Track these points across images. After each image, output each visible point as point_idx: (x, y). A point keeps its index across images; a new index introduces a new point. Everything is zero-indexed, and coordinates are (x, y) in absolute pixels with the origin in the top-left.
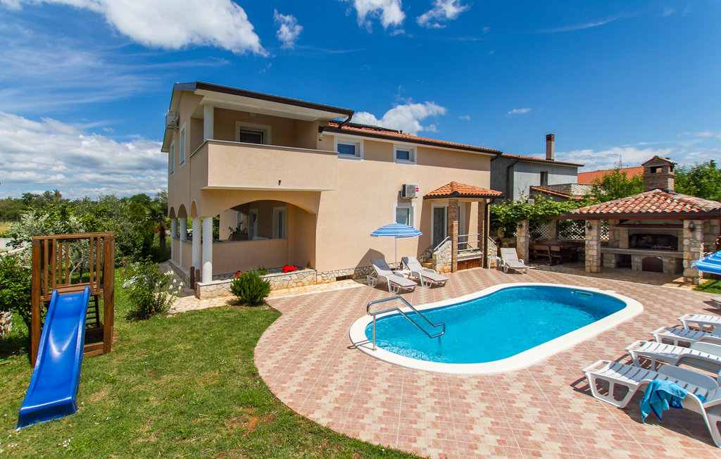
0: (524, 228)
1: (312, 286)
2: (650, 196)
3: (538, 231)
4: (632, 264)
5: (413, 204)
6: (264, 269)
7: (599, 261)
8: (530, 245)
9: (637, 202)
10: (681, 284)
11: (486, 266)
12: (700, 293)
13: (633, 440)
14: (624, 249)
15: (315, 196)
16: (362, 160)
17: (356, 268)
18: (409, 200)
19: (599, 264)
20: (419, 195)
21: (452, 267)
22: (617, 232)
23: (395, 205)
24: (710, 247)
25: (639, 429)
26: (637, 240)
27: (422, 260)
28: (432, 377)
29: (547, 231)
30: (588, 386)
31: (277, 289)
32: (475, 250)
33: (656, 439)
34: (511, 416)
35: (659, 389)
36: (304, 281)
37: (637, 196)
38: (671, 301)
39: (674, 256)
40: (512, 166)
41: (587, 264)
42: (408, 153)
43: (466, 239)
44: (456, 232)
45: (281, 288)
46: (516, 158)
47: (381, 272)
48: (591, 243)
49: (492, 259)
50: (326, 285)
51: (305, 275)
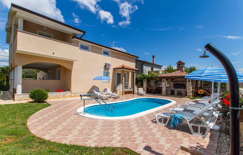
0: (145, 82)
1: (69, 98)
2: (179, 72)
3: (150, 84)
4: (175, 93)
5: (109, 71)
6: (48, 90)
7: (166, 92)
8: (147, 88)
9: (175, 74)
10: (186, 98)
11: (134, 94)
12: (191, 100)
13: (168, 134)
14: (172, 89)
15: (71, 63)
16: (90, 52)
17: (88, 92)
18: (108, 69)
19: (166, 93)
20: (112, 68)
21: (123, 93)
22: (171, 84)
23: (103, 70)
24: (194, 88)
25: (170, 131)
26: (176, 86)
27: (113, 91)
28: (103, 121)
29: (152, 84)
30: (156, 121)
31: (54, 98)
32: (130, 88)
33: (174, 134)
34: (128, 130)
35: (176, 116)
36: (66, 96)
37: (175, 72)
38: (184, 101)
39: (185, 90)
40: (143, 64)
41: (163, 93)
42: (108, 52)
43: (128, 84)
44: (124, 81)
45: (56, 98)
46: (144, 61)
47: (96, 93)
48: (163, 86)
49: (136, 91)
50: (75, 98)
51: (67, 93)
